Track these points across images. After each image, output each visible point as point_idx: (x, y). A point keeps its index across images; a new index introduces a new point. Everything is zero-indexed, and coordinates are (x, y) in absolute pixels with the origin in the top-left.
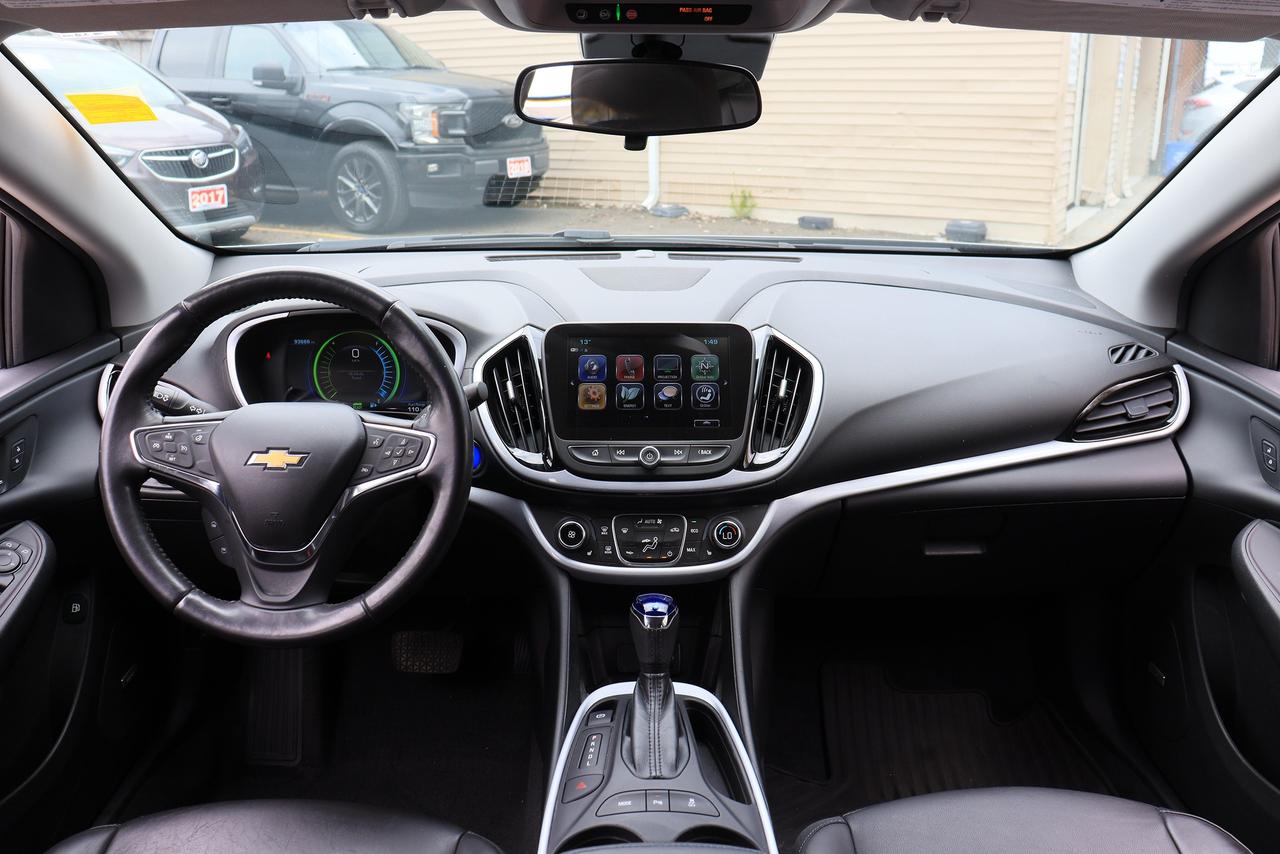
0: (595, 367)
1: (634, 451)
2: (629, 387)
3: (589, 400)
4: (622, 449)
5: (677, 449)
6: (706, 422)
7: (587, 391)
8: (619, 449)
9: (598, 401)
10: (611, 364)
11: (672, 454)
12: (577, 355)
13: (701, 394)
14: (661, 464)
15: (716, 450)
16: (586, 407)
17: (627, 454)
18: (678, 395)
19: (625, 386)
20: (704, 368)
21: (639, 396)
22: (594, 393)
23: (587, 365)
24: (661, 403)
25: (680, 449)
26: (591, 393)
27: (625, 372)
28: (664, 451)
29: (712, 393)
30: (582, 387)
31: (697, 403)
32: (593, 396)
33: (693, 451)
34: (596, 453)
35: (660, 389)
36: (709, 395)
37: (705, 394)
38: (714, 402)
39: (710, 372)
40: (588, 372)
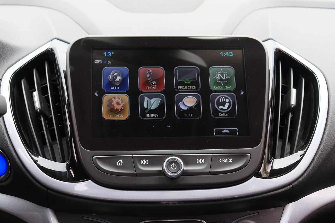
0: (118, 79)
1: (158, 161)
2: (150, 97)
3: (112, 110)
4: (146, 158)
5: (199, 157)
6: (226, 130)
7: (110, 101)
8: (143, 158)
9: (122, 111)
10: (134, 75)
11: (195, 163)
12: (101, 67)
13: (219, 104)
14: (185, 173)
15: (236, 158)
16: (110, 117)
17: (151, 164)
18: (197, 106)
19: (147, 96)
20: (221, 79)
21: (161, 106)
22: (118, 104)
23: (110, 77)
24: (182, 113)
25: (202, 157)
26: (114, 103)
27: (147, 83)
28: (188, 160)
29: (229, 102)
30: (106, 98)
31: (216, 112)
32: (116, 107)
33: (214, 159)
34: (120, 163)
35: (181, 99)
36: (227, 105)
37: (223, 104)
38: (231, 112)
39: (227, 82)
40: (111, 84)
